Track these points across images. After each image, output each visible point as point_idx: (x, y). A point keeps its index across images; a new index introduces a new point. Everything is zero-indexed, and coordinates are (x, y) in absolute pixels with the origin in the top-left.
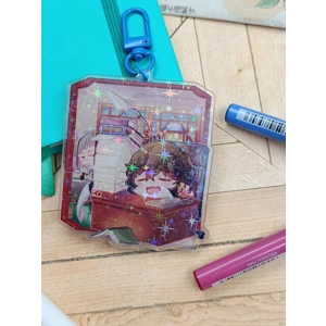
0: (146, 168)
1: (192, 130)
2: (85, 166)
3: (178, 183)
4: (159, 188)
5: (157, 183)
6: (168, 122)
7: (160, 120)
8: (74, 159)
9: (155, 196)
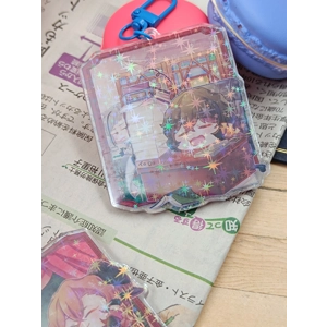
0: (182, 121)
1: (214, 68)
2: (121, 141)
3: (220, 125)
4: (202, 136)
5: (199, 132)
6: (188, 70)
7: (180, 71)
8: (108, 138)
9: (201, 146)
